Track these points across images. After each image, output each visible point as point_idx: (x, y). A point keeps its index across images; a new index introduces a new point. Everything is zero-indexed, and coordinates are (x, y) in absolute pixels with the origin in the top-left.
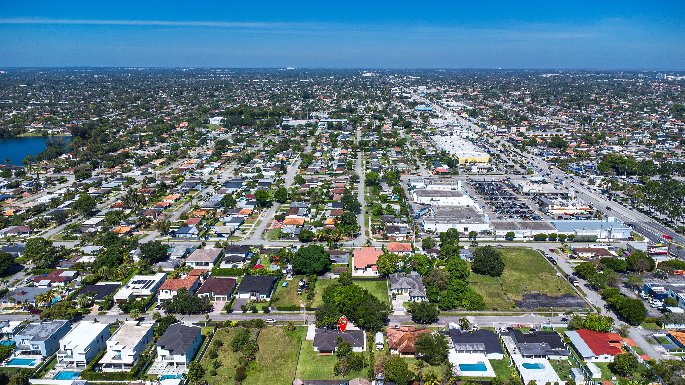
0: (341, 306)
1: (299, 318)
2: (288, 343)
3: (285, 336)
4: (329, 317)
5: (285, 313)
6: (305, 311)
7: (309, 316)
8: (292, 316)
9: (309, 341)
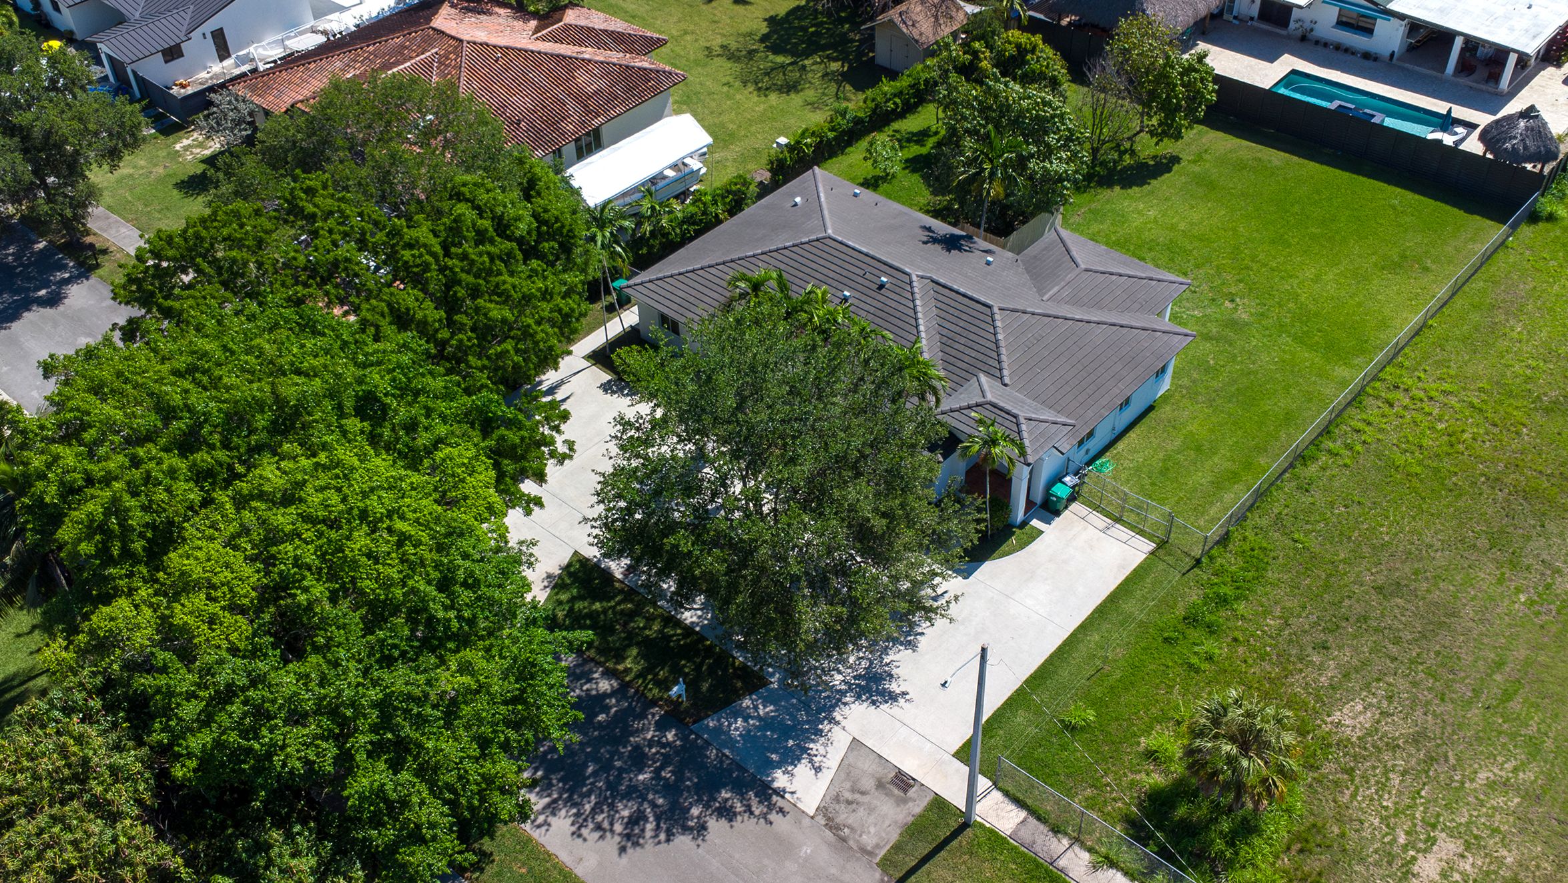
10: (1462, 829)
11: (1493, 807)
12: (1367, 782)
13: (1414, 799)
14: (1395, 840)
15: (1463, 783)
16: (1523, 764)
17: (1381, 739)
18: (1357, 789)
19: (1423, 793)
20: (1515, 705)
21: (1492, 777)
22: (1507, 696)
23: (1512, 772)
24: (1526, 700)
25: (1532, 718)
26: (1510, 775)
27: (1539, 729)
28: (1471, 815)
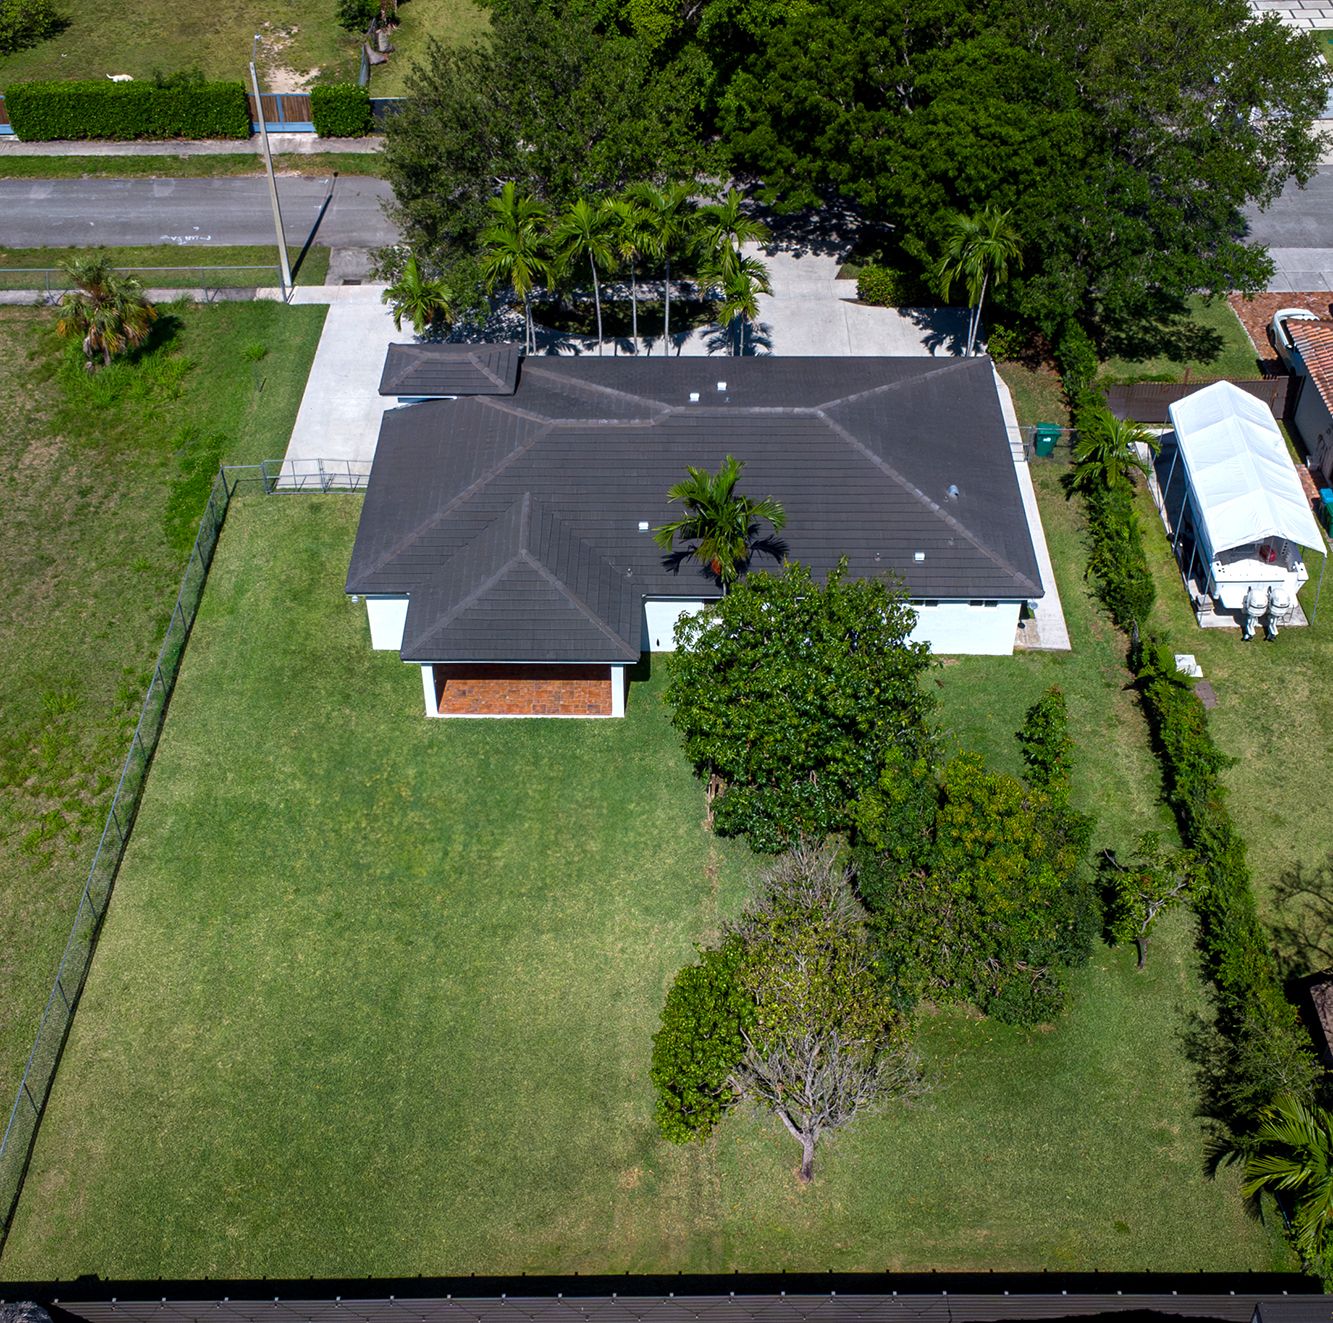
0: (698, 61)
1: (234, 211)
2: (52, 525)
3: (31, 430)
4: (561, 192)
5: (95, 165)
6: (306, 140)
7: (349, 184)
8: (161, 189)
9: (317, 502)
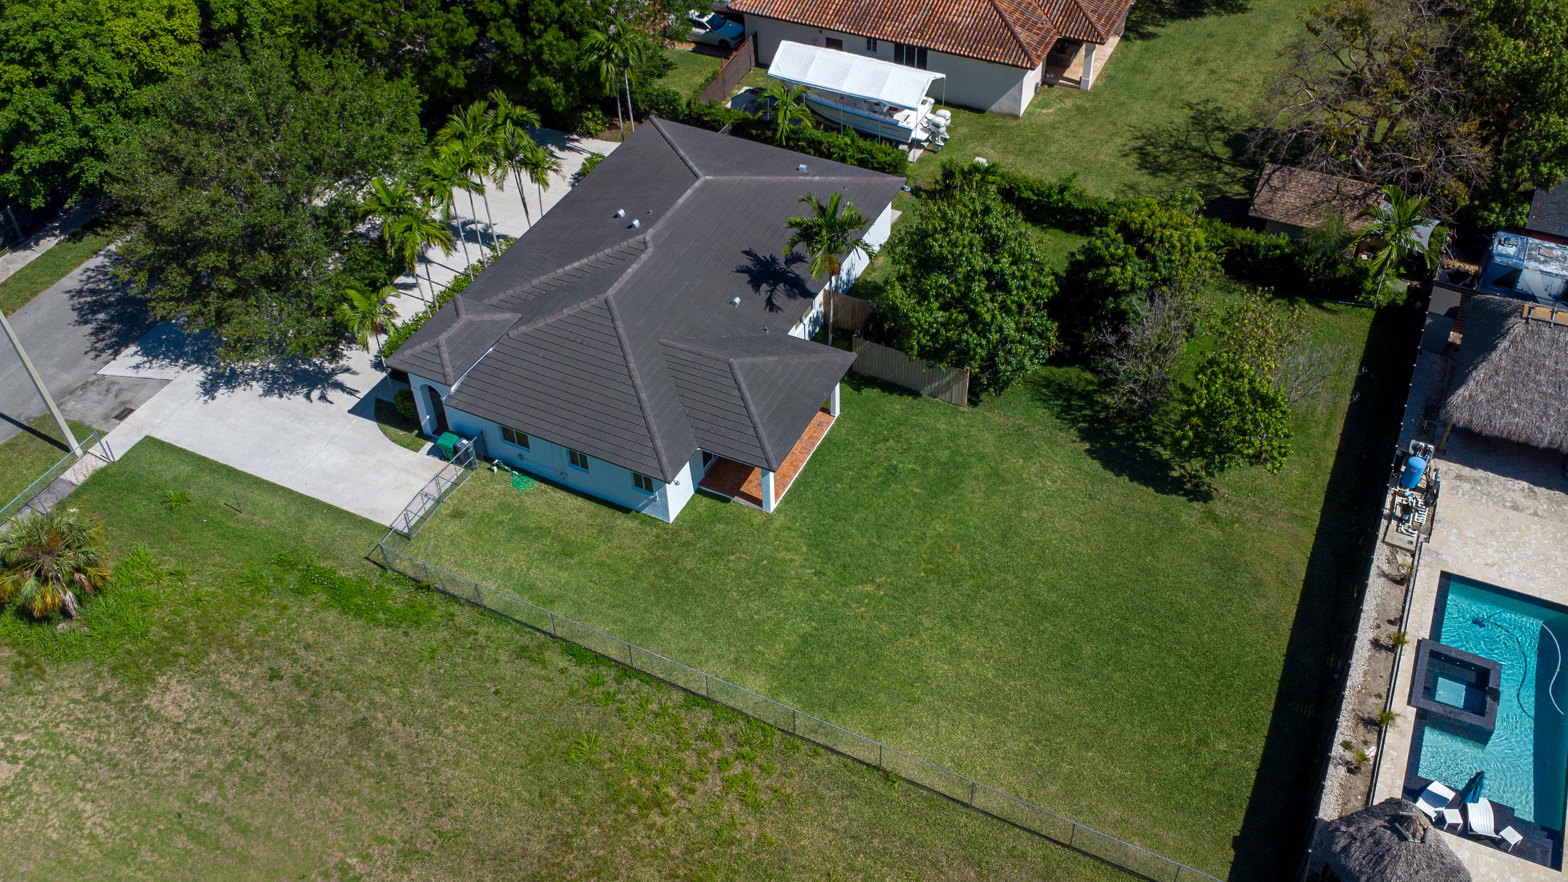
10: (23, 787)
11: (47, 814)
12: (90, 712)
13: (66, 748)
14: (18, 732)
15: (80, 790)
16: (100, 844)
17: (144, 723)
18: (84, 704)
19: (72, 757)
20: (181, 841)
21: (85, 815)
22: (197, 837)
23: (90, 834)
24: (188, 852)
25: (162, 856)
26: (86, 832)
27: (147, 863)
28: (39, 796)
